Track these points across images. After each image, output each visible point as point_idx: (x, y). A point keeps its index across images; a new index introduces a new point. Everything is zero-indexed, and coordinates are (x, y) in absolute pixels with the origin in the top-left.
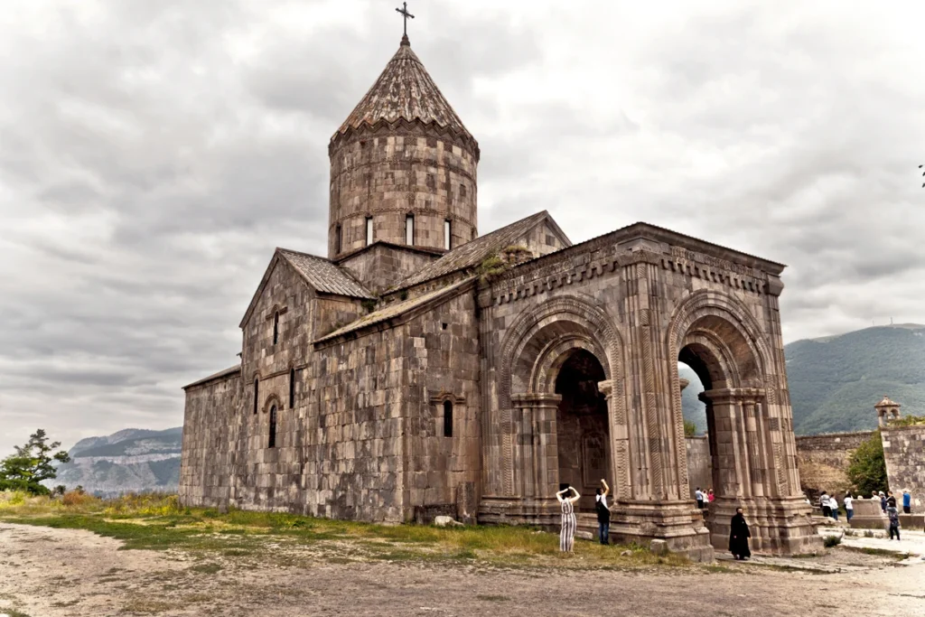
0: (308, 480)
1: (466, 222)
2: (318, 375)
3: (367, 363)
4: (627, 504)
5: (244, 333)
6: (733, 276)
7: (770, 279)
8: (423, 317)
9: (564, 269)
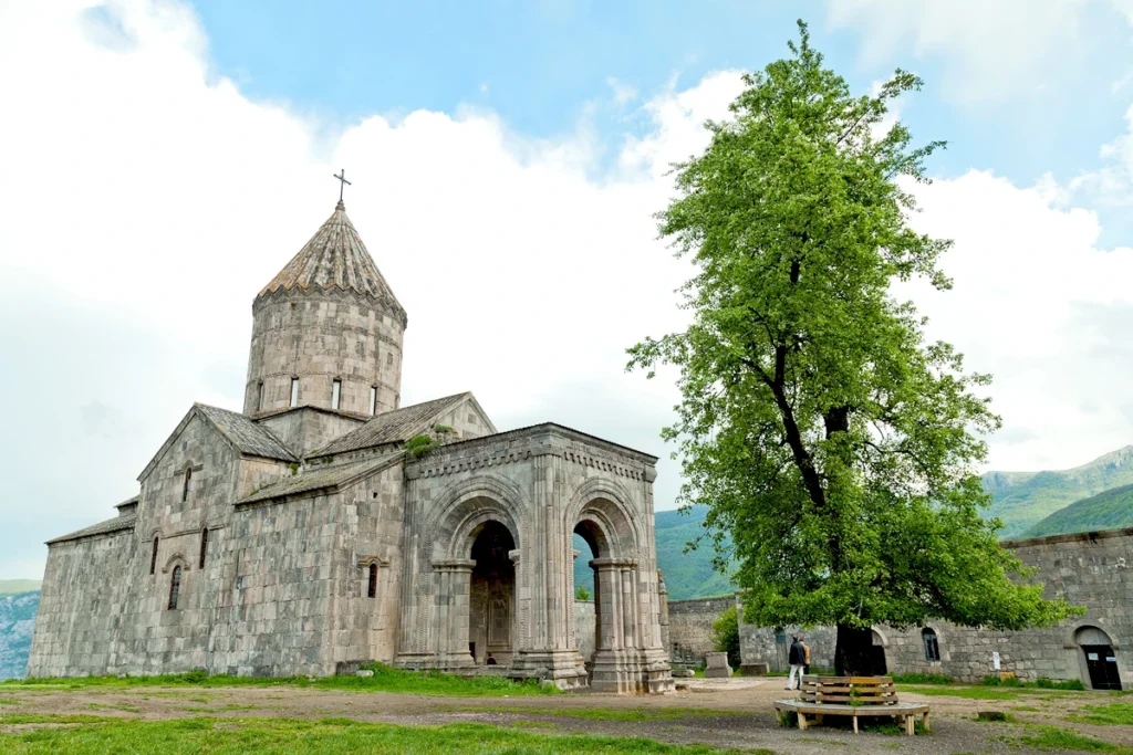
0: (217, 642)
1: (391, 389)
2: (238, 535)
3: (296, 526)
4: (526, 653)
5: (143, 488)
6: (619, 465)
7: (647, 468)
8: (357, 486)
9: (485, 452)
